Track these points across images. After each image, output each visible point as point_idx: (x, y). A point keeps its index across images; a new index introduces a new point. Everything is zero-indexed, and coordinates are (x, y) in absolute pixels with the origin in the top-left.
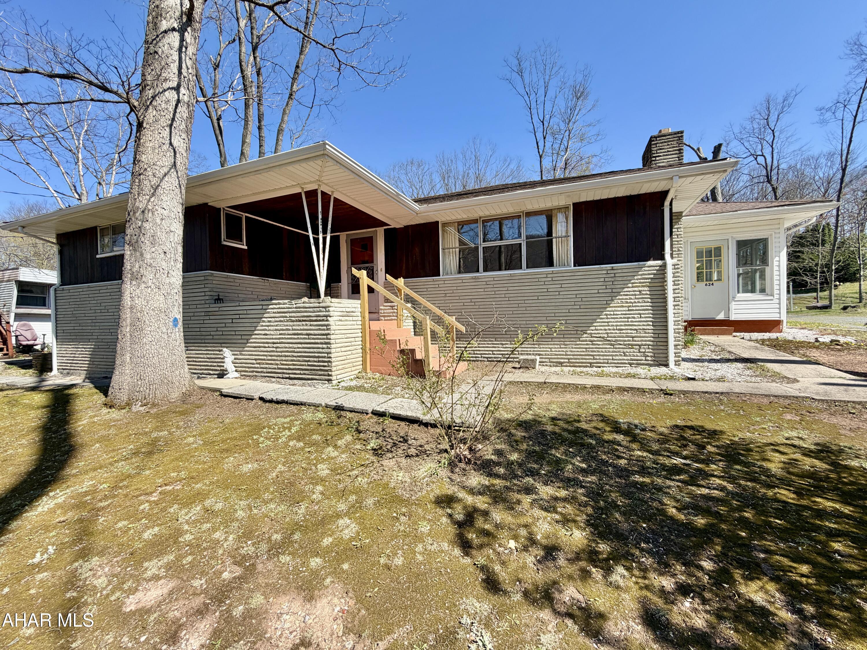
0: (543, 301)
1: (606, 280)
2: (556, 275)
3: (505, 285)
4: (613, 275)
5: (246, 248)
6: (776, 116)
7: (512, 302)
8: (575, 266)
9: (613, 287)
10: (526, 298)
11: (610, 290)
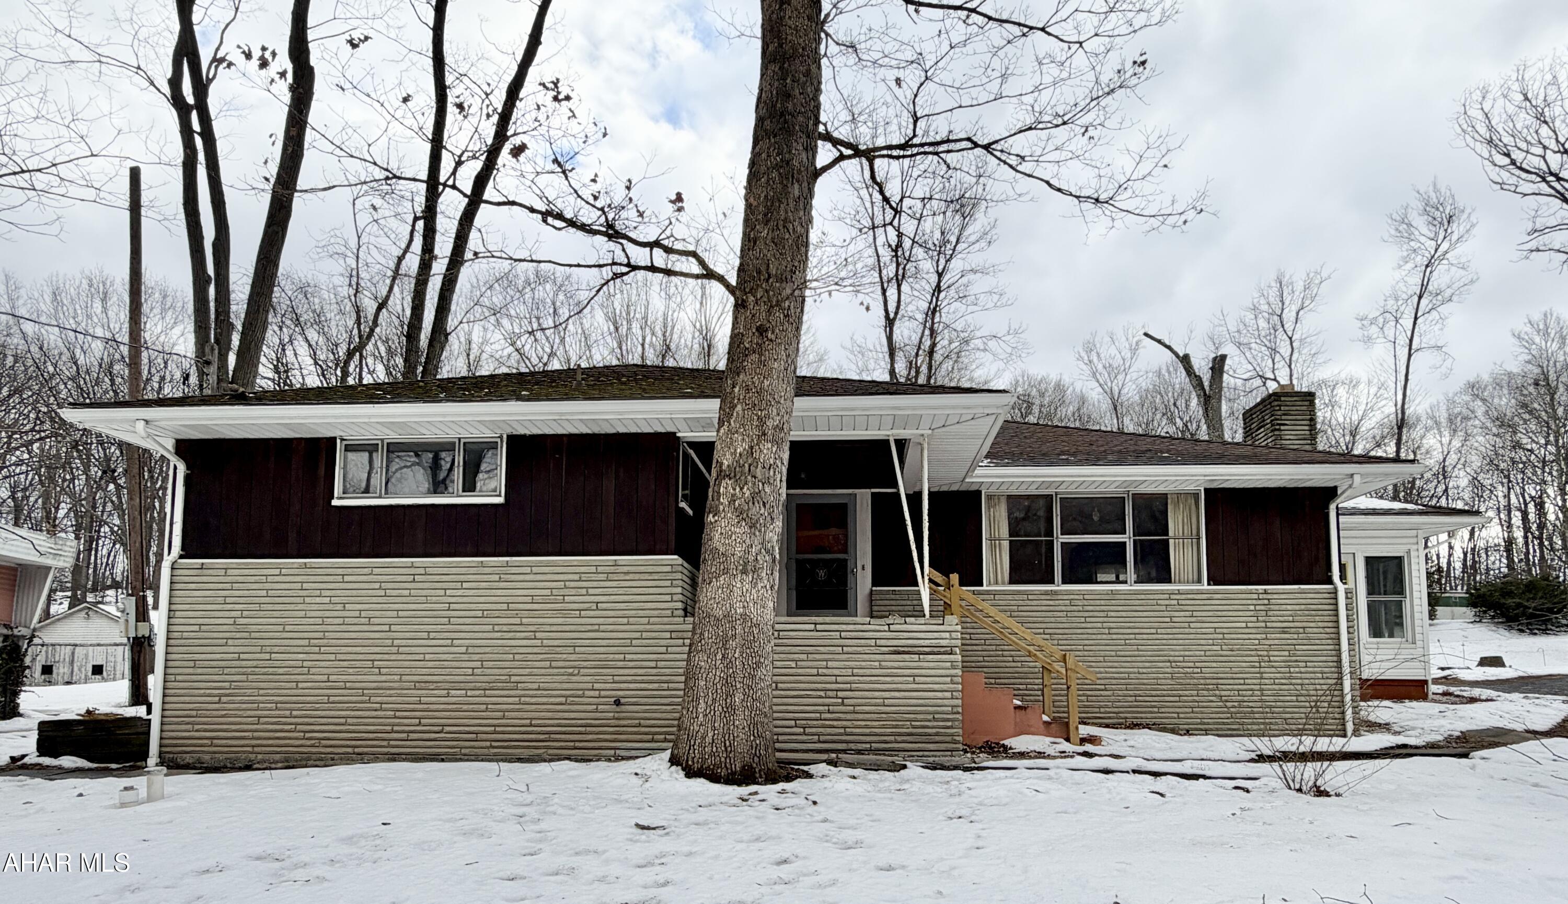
0: (1166, 637)
1: (1258, 608)
2: (1184, 597)
4: (1266, 602)
7: (1114, 637)
8: (1209, 584)
9: (1267, 619)
10: (1137, 631)
11: (1263, 624)
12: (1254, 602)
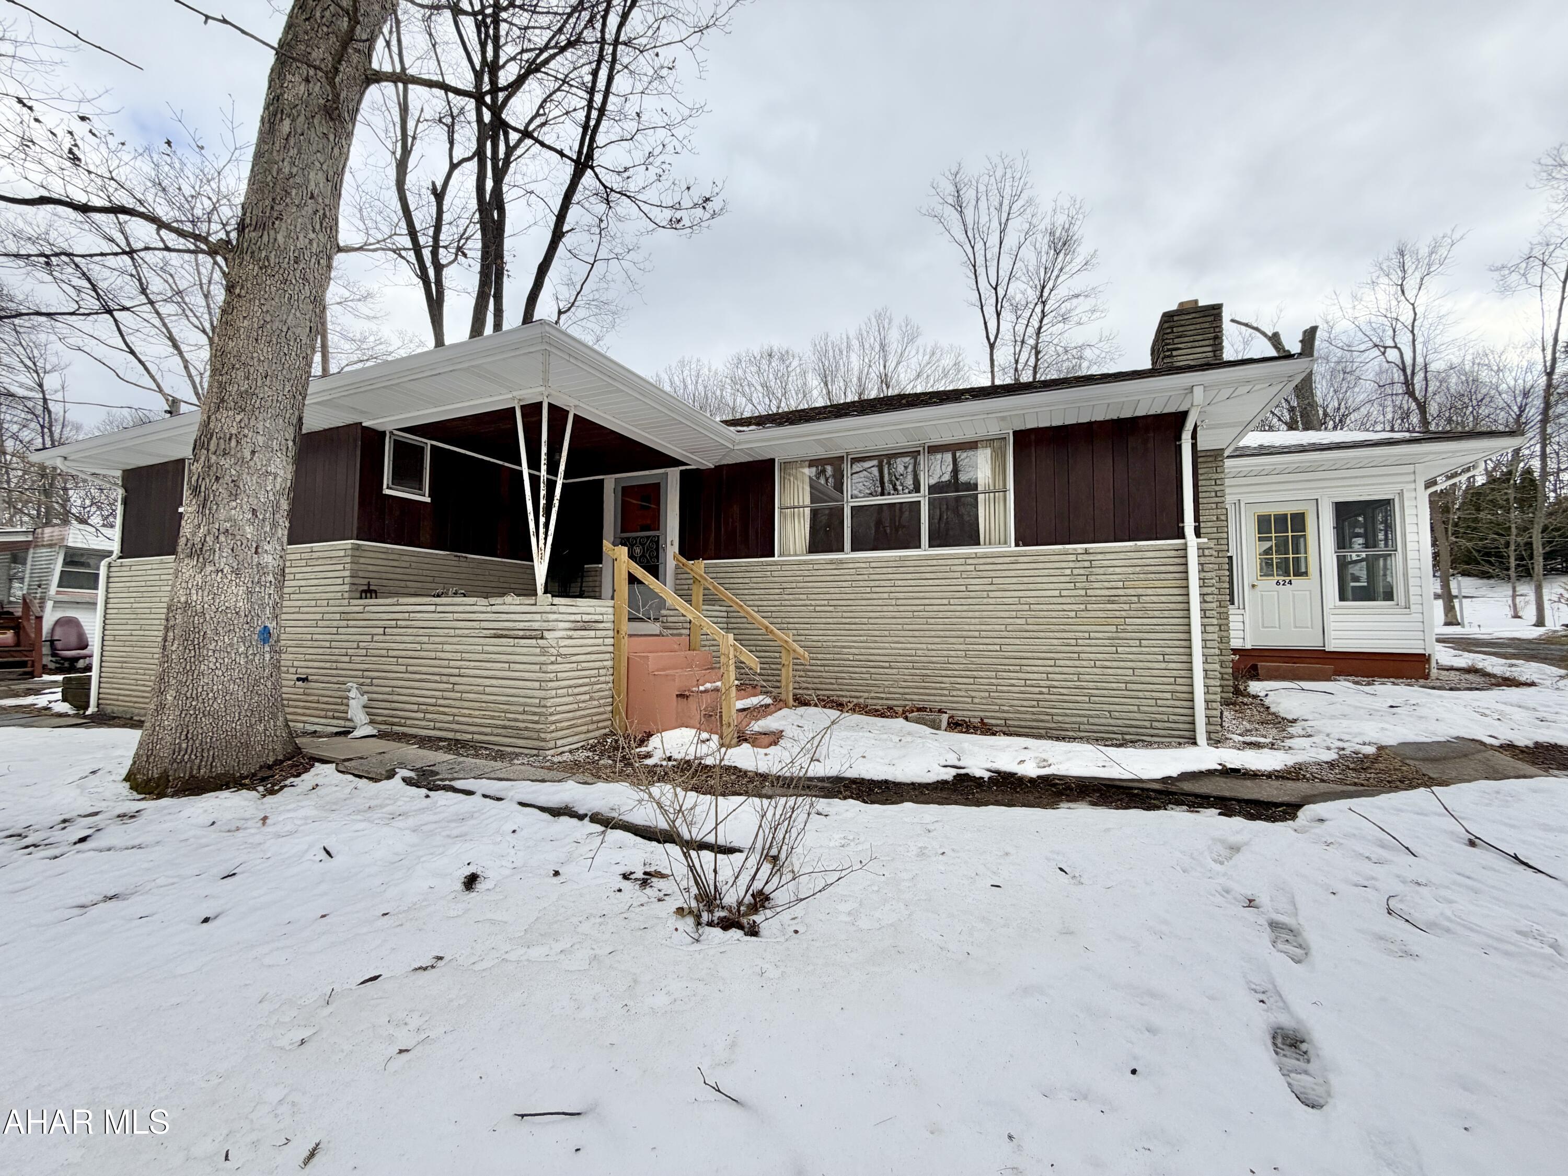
0: (959, 608)
1: (1076, 572)
2: (983, 561)
3: (890, 576)
4: (1087, 564)
5: (428, 500)
6: (1418, 280)
7: (902, 608)
8: (1017, 545)
9: (1087, 585)
10: (927, 602)
11: (1083, 592)
12: (1071, 565)
